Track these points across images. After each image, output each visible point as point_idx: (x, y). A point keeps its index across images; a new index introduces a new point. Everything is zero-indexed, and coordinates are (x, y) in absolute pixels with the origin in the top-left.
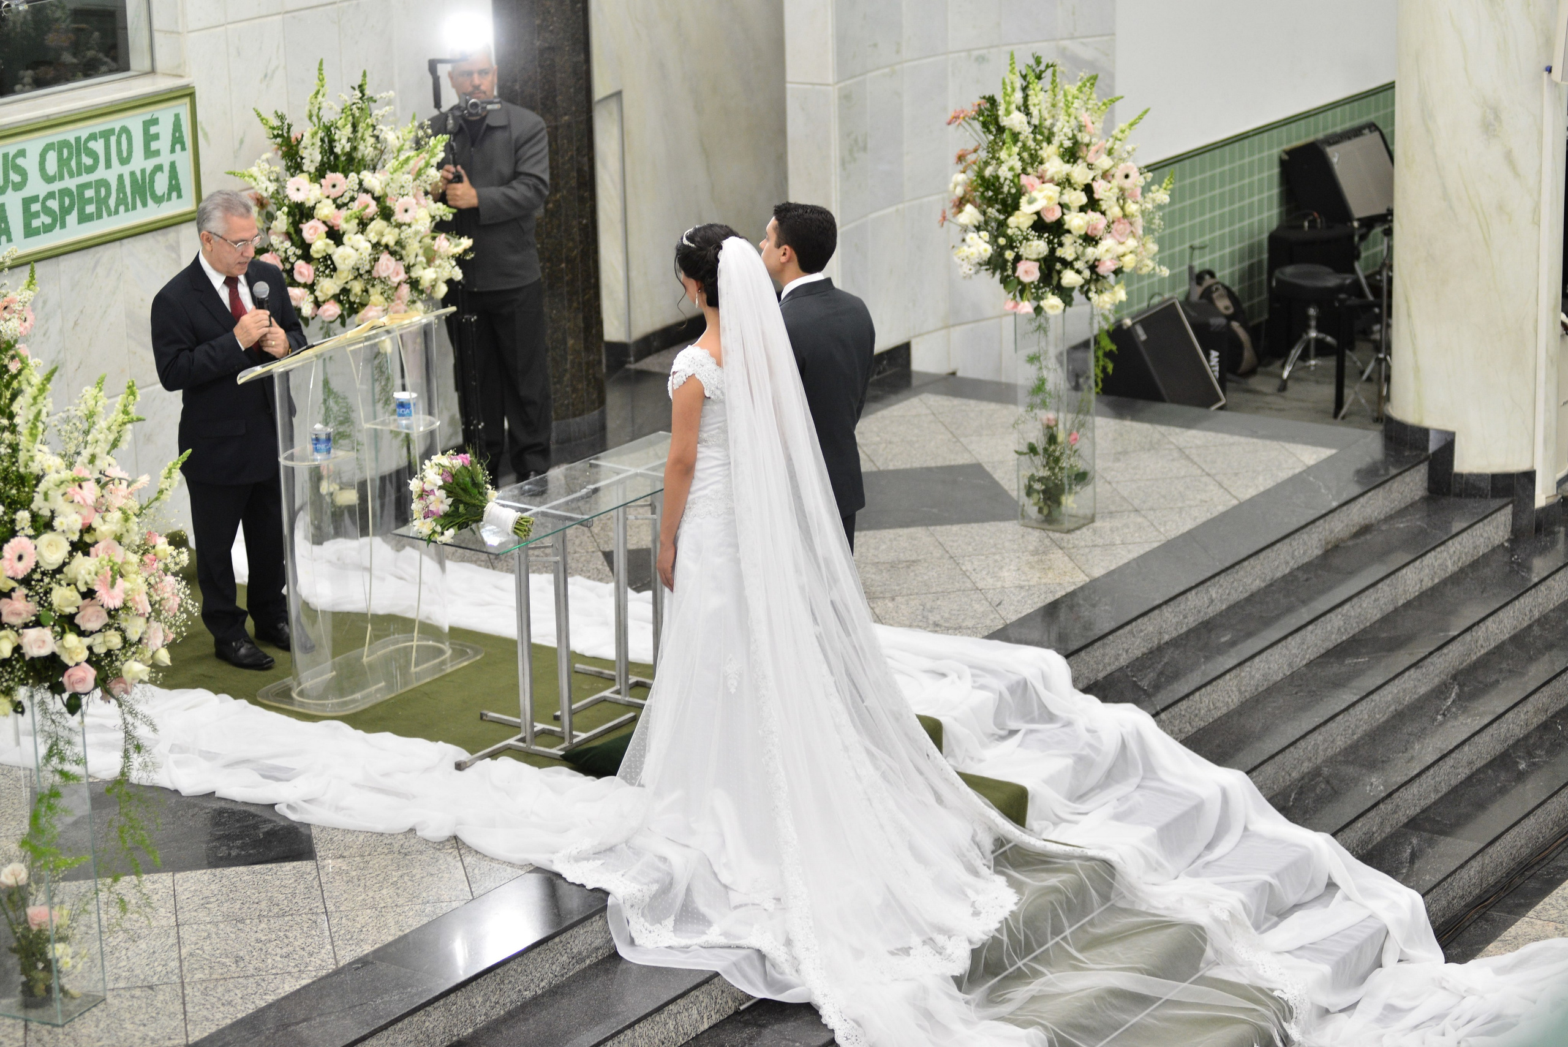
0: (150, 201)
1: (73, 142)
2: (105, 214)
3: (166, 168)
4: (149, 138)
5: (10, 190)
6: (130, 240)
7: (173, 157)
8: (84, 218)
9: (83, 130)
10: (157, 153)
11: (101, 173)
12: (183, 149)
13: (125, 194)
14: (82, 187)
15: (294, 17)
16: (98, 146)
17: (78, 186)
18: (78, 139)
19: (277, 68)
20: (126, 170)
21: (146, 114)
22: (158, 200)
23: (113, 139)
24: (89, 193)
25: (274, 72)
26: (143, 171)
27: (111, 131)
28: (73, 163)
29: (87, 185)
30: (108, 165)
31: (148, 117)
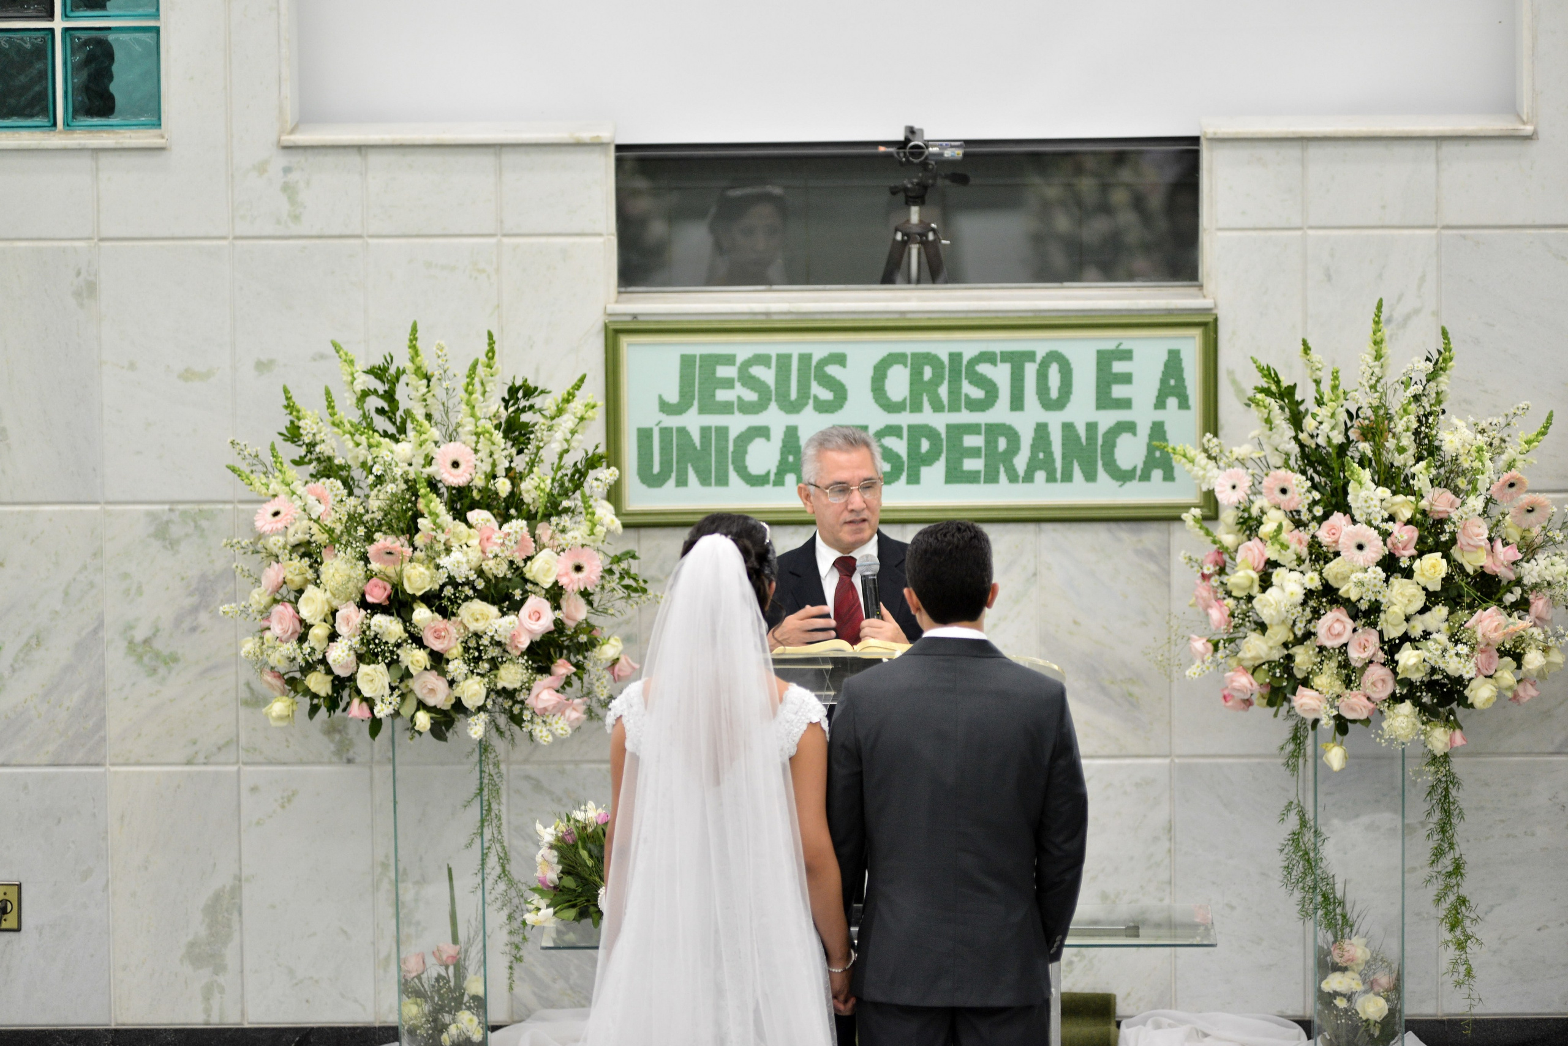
0: (1102, 474)
1: (945, 359)
2: (1003, 476)
3: (1144, 431)
4: (1106, 379)
5: (809, 408)
6: (1058, 526)
7: (1159, 415)
8: (955, 475)
9: (969, 346)
10: (1125, 404)
11: (1000, 413)
12: (1184, 404)
13: (1049, 454)
14: (957, 431)
15: (1464, 237)
16: (1000, 374)
17: (950, 428)
18: (955, 358)
19: (1417, 312)
20: (1055, 420)
21: (1108, 340)
22: (1123, 476)
23: (1030, 371)
24: (971, 441)
25: (1407, 318)
26: (1092, 427)
27: (1030, 356)
28: (943, 391)
29: (973, 429)
30: (1017, 403)
31: (1110, 346)
